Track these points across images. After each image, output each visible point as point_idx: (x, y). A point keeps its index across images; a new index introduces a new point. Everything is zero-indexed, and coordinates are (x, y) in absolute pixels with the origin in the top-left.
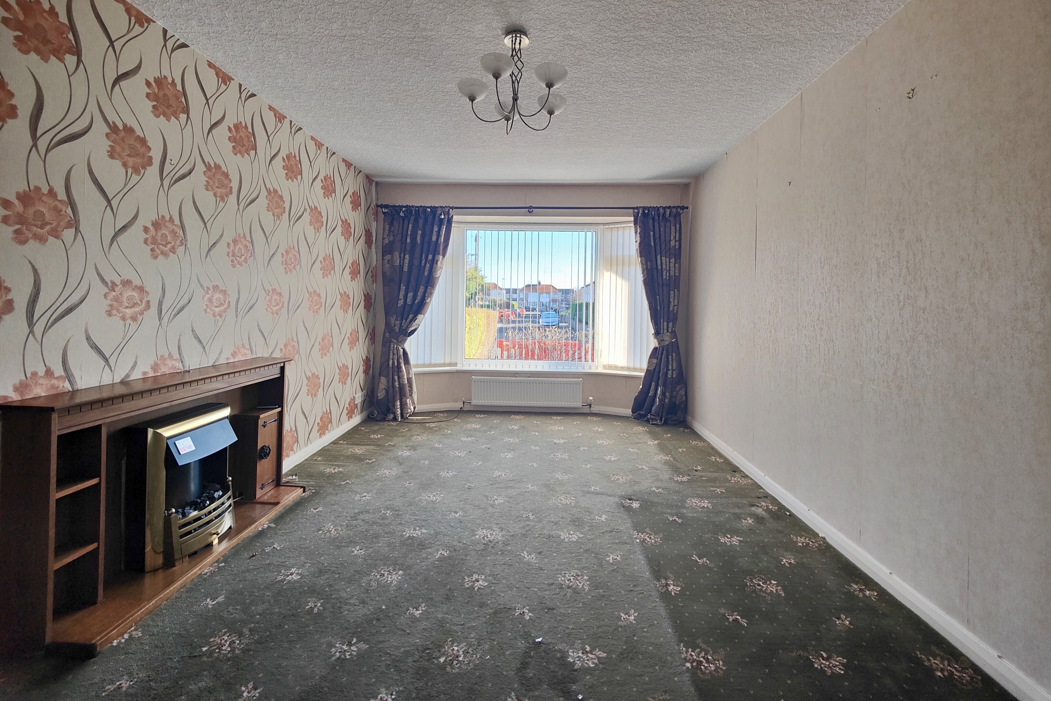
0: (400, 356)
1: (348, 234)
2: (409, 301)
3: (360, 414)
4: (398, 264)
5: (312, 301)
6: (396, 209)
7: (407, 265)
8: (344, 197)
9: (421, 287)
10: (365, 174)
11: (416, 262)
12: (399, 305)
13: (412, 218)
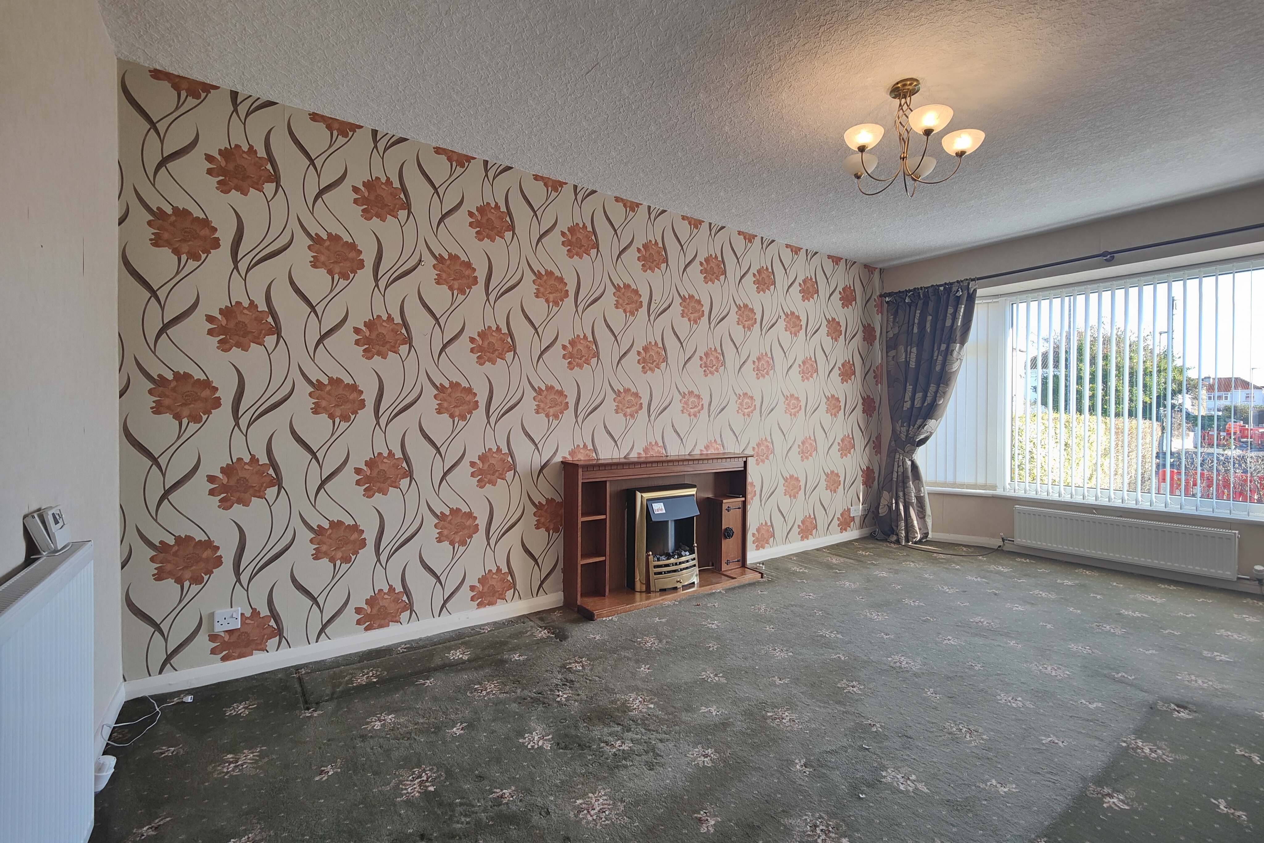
0: (907, 468)
1: (837, 333)
2: (917, 403)
3: (859, 529)
4: (904, 360)
5: (788, 404)
6: (901, 294)
7: (914, 360)
8: (830, 295)
9: (932, 385)
10: (862, 263)
11: (925, 356)
12: (905, 409)
13: (920, 302)
